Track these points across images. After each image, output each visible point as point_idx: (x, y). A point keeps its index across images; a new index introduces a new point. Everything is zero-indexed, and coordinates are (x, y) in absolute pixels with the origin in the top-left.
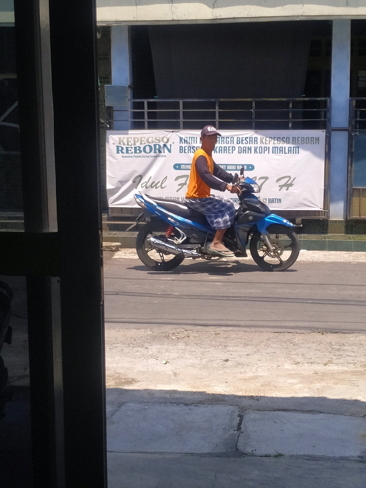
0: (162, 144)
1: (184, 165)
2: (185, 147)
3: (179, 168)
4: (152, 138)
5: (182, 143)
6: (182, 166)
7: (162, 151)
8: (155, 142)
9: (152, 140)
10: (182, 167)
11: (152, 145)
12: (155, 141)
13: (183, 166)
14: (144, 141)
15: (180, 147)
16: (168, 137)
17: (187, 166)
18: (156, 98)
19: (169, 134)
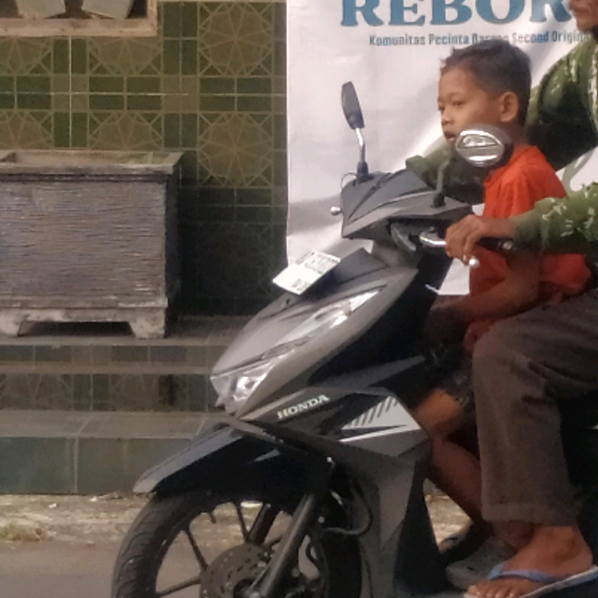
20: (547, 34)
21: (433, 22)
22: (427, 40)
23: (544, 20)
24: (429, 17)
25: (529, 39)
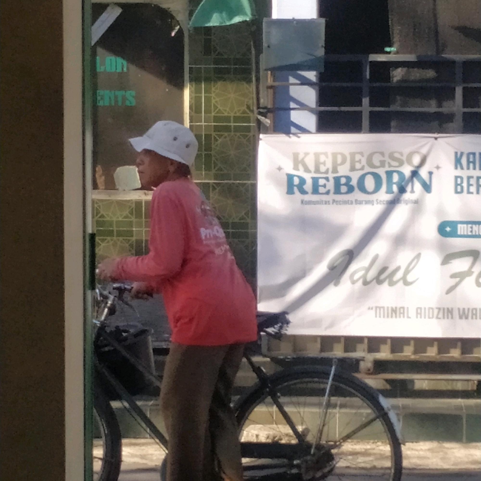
0: (407, 170)
1: (465, 225)
2: (469, 178)
3: (454, 234)
4: (382, 154)
5: (462, 168)
6: (461, 227)
7: (409, 189)
8: (390, 166)
9: (382, 159)
10: (461, 229)
11: (382, 172)
12: (389, 163)
13: (464, 227)
14: (360, 161)
15: (456, 177)
16: (424, 151)
17: (474, 226)
18: (389, 53)
19: (426, 144)
20: (394, 200)
21: (334, 193)
22: (331, 202)
23: (393, 192)
24: (332, 191)
25: (385, 202)
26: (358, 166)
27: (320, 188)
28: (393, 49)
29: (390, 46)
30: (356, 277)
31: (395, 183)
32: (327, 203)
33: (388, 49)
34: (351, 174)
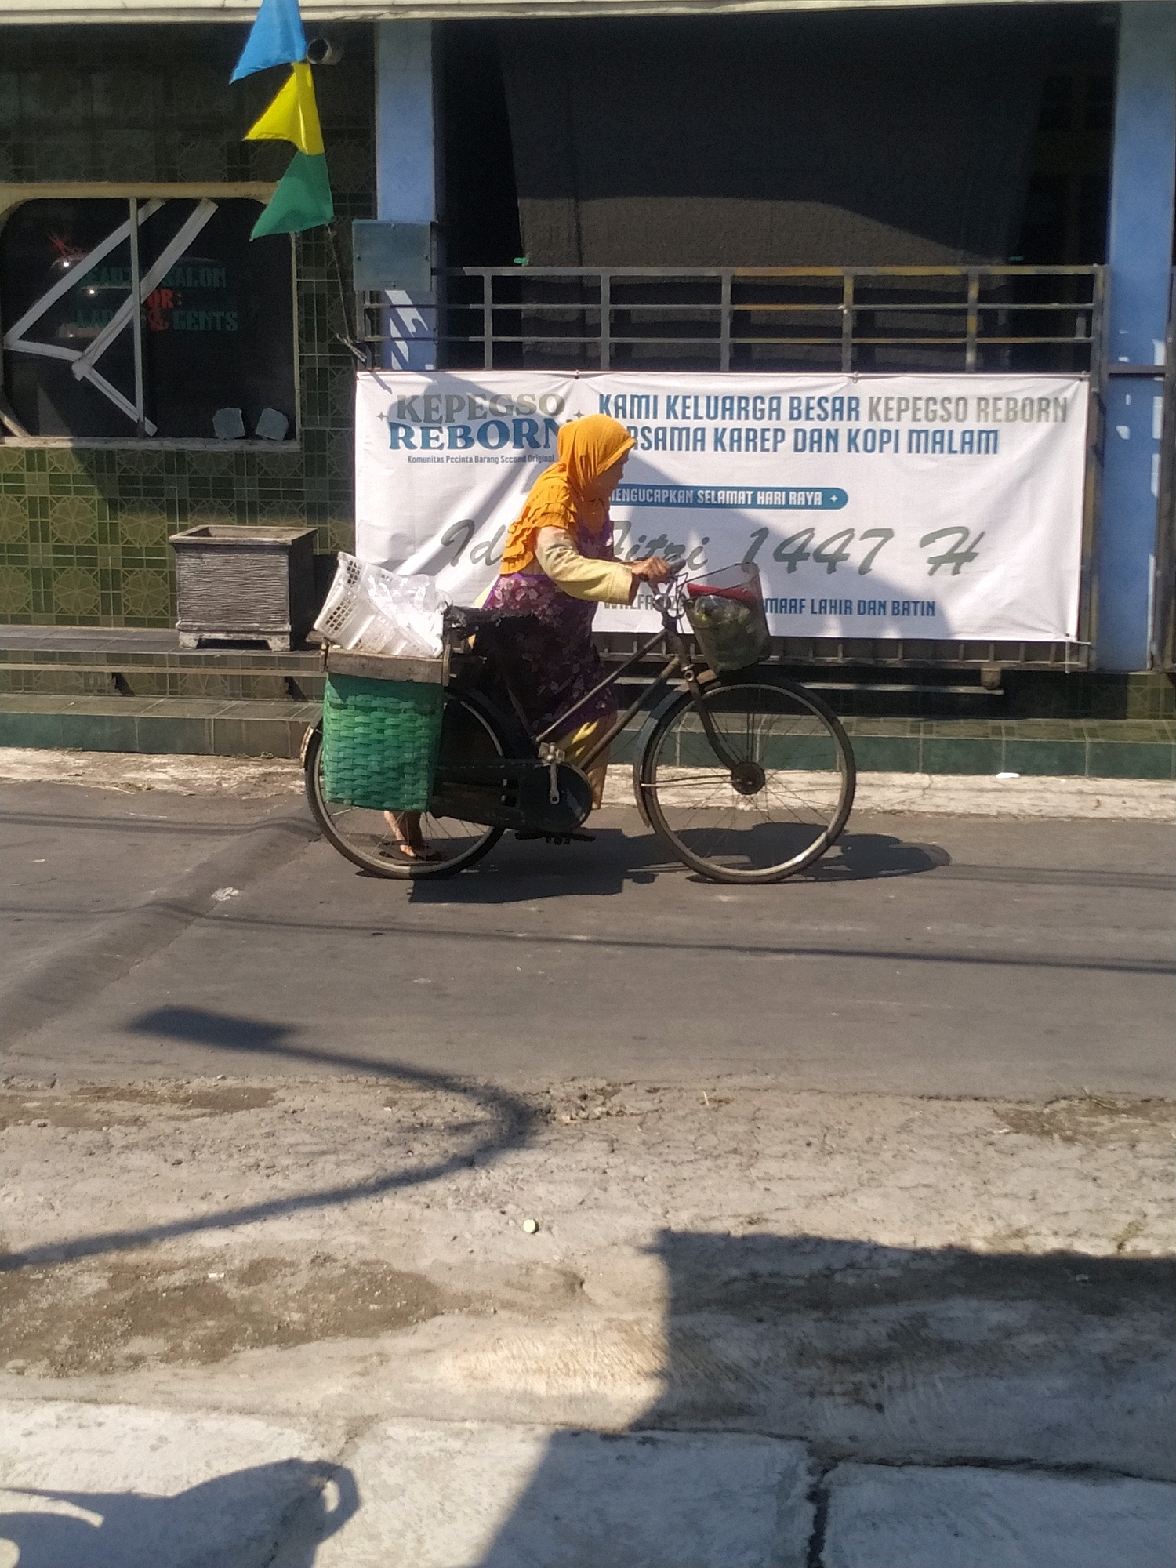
0: (539, 418)
7: (542, 442)
8: (518, 412)
11: (508, 421)
14: (481, 407)
16: (561, 393)
17: (624, 490)
18: (520, 265)
19: (565, 384)
20: (525, 457)
21: (449, 448)
22: (445, 459)
23: (522, 447)
24: (446, 445)
25: (512, 460)
26: (479, 413)
27: (432, 441)
28: (524, 260)
29: (522, 256)
30: (477, 555)
31: (524, 435)
32: (439, 460)
33: (517, 260)
34: (469, 423)
